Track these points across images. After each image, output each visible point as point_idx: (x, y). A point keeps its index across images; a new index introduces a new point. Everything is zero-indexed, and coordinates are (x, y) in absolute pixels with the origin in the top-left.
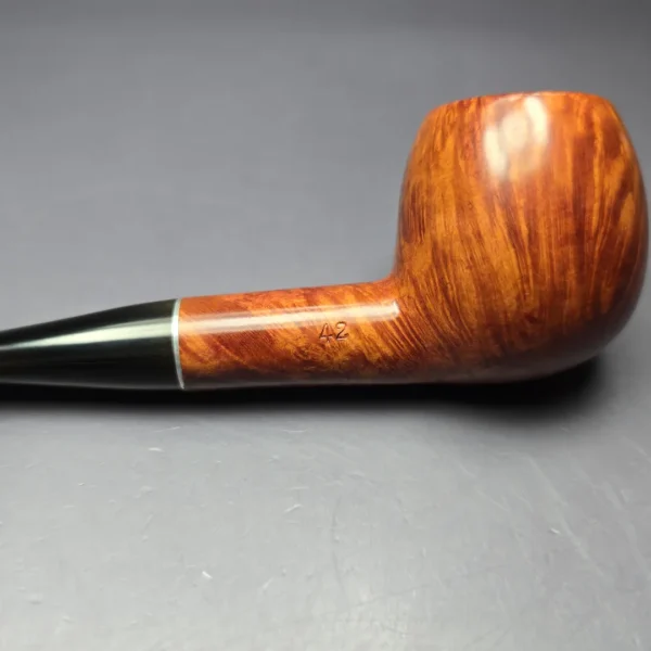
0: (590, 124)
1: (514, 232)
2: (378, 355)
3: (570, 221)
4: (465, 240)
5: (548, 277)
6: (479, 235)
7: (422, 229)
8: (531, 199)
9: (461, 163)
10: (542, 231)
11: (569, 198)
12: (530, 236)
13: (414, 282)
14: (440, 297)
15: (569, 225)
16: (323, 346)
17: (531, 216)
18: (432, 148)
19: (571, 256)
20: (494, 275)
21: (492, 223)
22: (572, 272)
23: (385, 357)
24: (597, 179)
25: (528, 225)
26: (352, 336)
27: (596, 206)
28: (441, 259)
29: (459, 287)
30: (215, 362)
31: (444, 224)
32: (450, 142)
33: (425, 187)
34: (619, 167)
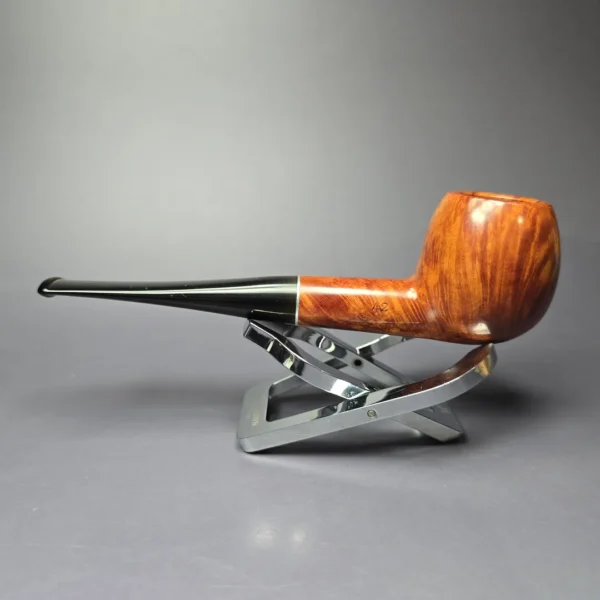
0: (534, 223)
1: (483, 276)
2: (402, 322)
3: (513, 274)
4: (458, 274)
5: (497, 300)
6: (465, 274)
7: (436, 261)
8: (495, 261)
9: (463, 233)
10: (498, 277)
11: (515, 262)
12: (491, 280)
13: (427, 288)
14: (440, 299)
15: (512, 276)
16: (373, 314)
17: (494, 269)
18: (448, 218)
19: (511, 292)
20: (469, 295)
21: (473, 268)
22: (510, 299)
23: (405, 324)
24: (531, 254)
25: (491, 273)
26: (390, 311)
27: (528, 268)
28: (443, 280)
29: (451, 297)
30: (316, 315)
31: (448, 263)
32: (459, 218)
33: (441, 240)
34: (545, 247)
